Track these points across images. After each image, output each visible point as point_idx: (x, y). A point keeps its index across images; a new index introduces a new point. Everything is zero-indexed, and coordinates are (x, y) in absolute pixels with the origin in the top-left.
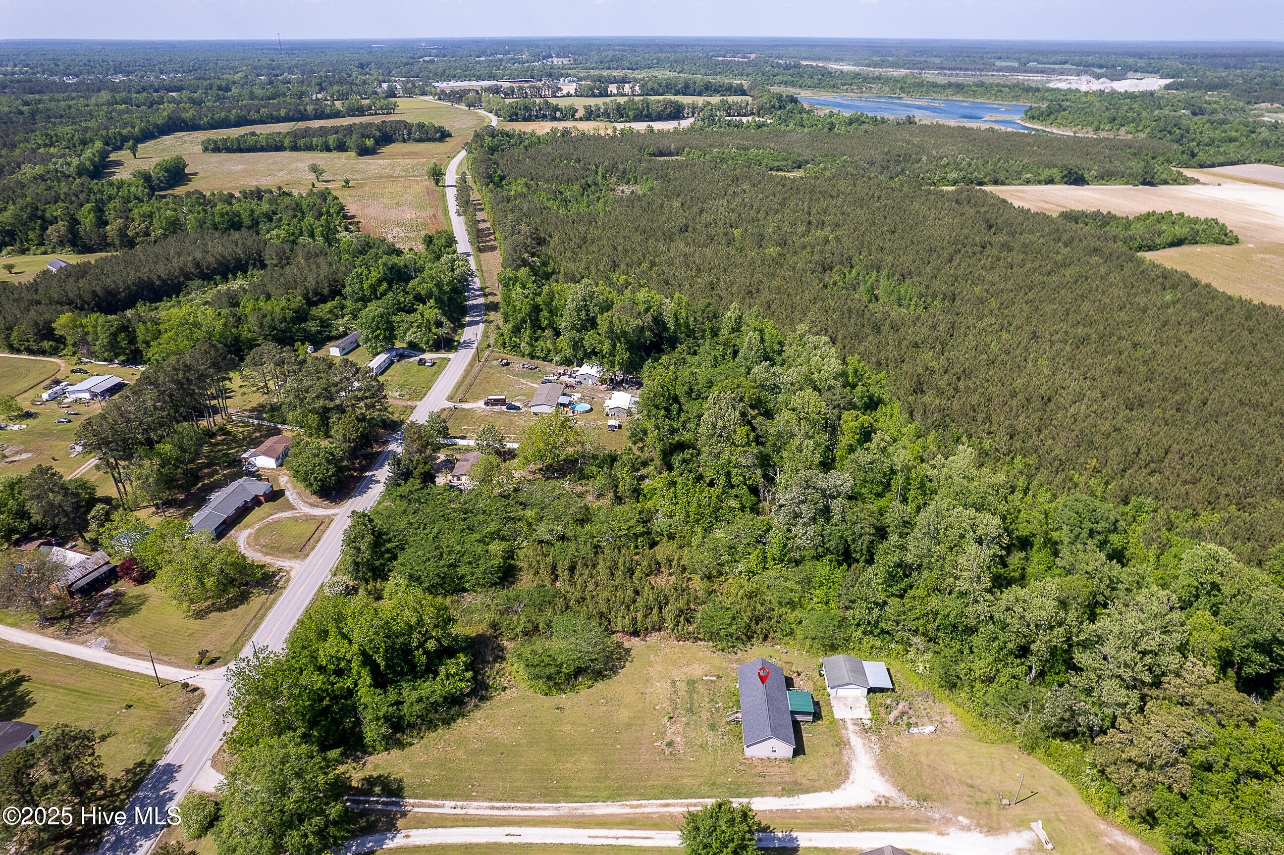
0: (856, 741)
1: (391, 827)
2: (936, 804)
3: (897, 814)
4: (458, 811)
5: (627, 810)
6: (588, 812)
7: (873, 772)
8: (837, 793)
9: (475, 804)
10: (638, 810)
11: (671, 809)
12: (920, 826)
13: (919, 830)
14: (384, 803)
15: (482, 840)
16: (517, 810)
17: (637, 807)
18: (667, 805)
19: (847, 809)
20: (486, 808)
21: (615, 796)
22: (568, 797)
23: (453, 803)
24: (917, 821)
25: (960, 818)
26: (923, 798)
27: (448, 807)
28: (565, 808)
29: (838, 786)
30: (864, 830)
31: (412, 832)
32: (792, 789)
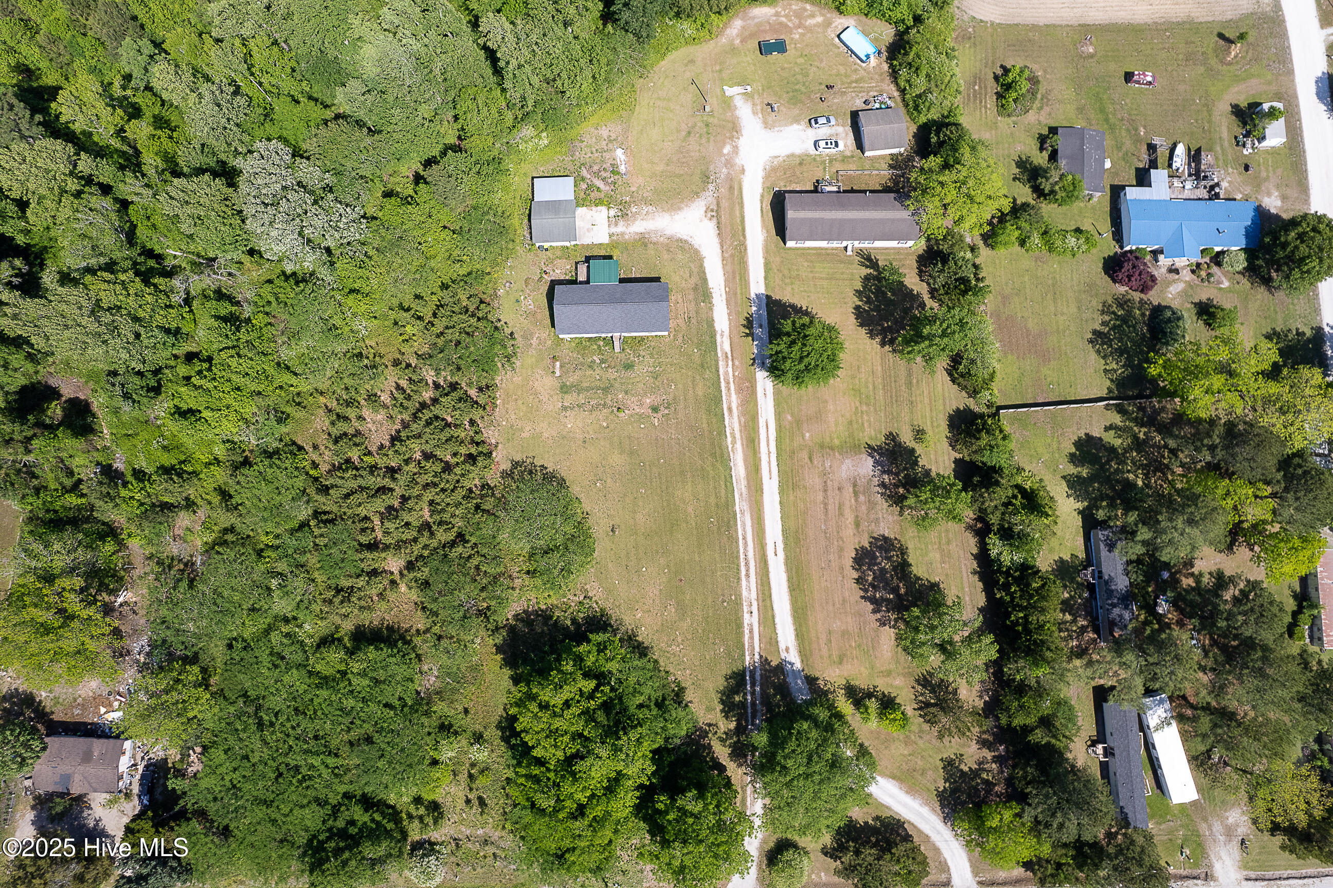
0: (638, 227)
1: (780, 669)
2: (711, 168)
3: (725, 204)
4: (755, 608)
5: (739, 446)
6: (744, 483)
7: (677, 217)
8: (704, 252)
9: (745, 593)
10: (738, 435)
11: (734, 406)
12: (736, 187)
13: (740, 189)
14: (753, 685)
15: (784, 577)
16: (747, 550)
17: (734, 437)
18: (730, 409)
19: (722, 246)
20: (748, 581)
21: (722, 458)
22: (729, 504)
23: (746, 616)
24: (731, 188)
25: (725, 151)
26: (706, 178)
27: (751, 620)
28: (741, 505)
29: (697, 252)
30: (744, 236)
31: (782, 646)
32: (702, 292)
